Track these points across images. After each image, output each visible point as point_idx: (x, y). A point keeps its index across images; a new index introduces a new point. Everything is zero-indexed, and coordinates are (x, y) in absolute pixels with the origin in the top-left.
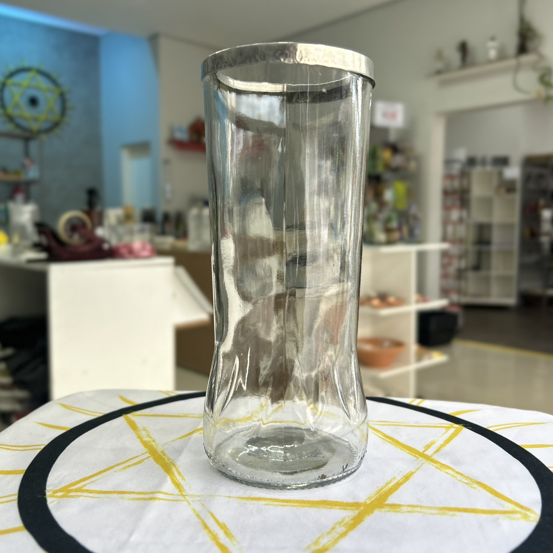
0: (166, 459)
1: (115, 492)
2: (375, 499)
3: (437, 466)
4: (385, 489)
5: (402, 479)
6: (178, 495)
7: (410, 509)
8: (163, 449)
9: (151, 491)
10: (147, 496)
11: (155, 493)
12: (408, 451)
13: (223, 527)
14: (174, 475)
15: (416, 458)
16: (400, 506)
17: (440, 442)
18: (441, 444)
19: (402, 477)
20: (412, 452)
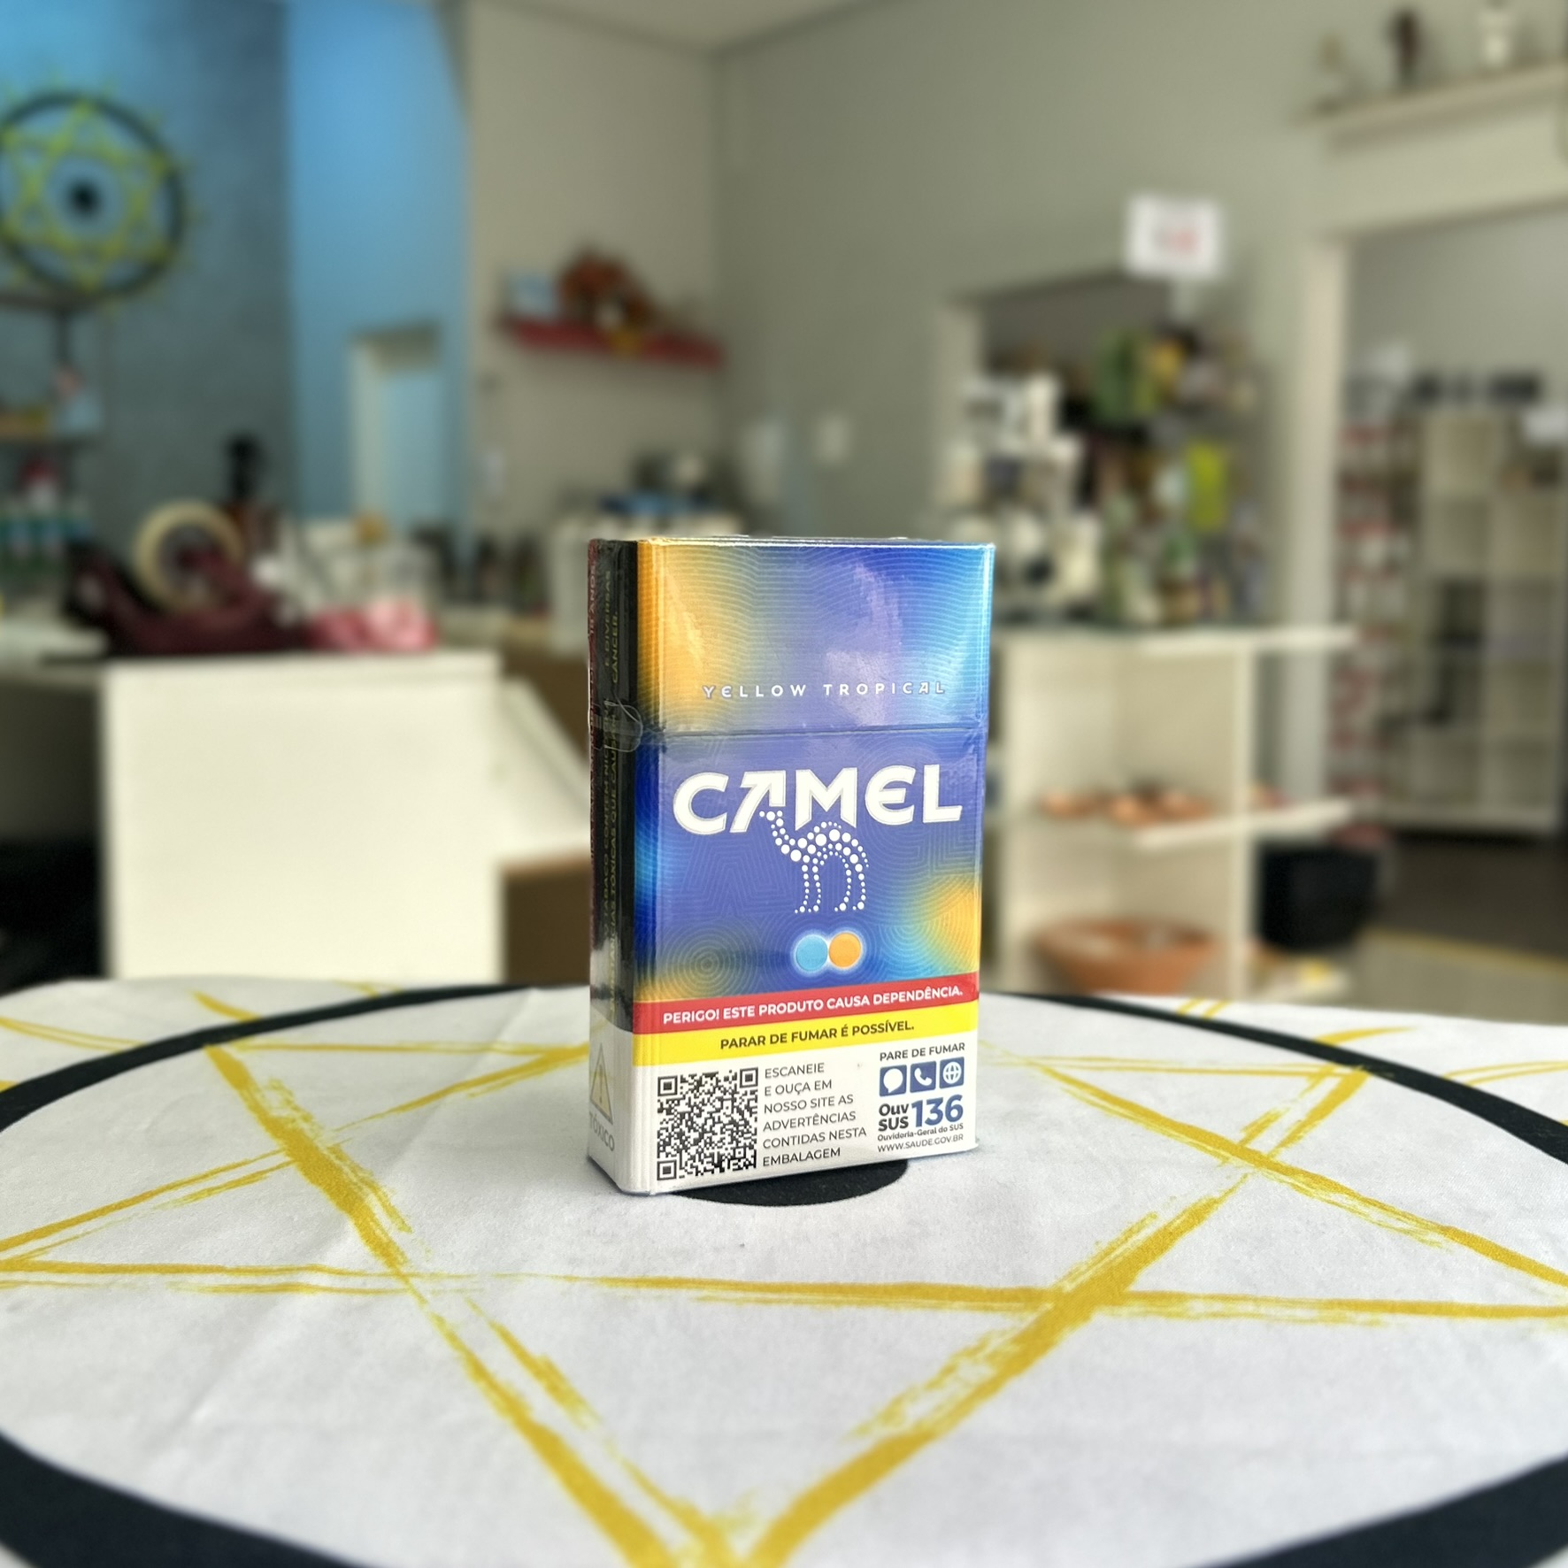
0: (346, 1169)
1: (151, 1268)
2: (1092, 1279)
3: (1297, 1183)
4: (1125, 1250)
5: (1178, 1218)
6: (384, 1275)
7: (1218, 1307)
8: (337, 1141)
9: (284, 1264)
10: (266, 1281)
11: (299, 1269)
12: (1190, 1140)
13: (546, 1373)
14: (372, 1216)
15: (1220, 1161)
16: (1180, 1297)
17: (1297, 1114)
18: (1299, 1121)
19: (1180, 1212)
20: (1204, 1142)
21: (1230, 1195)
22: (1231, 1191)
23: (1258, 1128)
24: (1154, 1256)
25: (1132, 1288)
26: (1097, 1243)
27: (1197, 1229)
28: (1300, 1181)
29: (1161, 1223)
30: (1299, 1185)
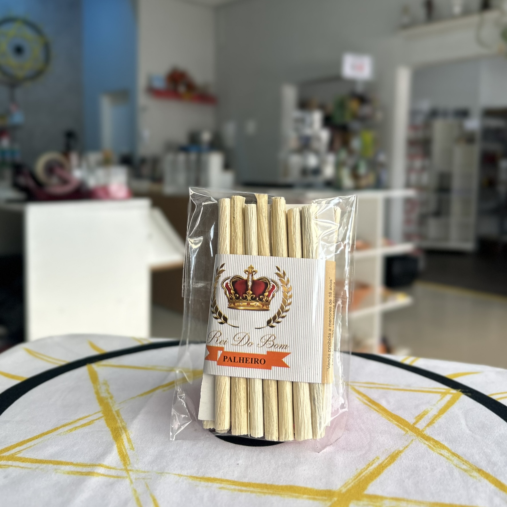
0: (119, 421)
1: (51, 462)
2: (352, 486)
4: (366, 474)
5: (386, 459)
6: (122, 469)
7: (394, 503)
8: (118, 408)
9: (91, 462)
10: (85, 470)
11: (95, 465)
12: (396, 422)
14: (123, 443)
15: (405, 433)
16: (382, 498)
17: (434, 412)
18: (435, 415)
19: (387, 457)
20: (400, 424)
21: (407, 449)
22: (406, 447)
23: (420, 417)
24: (376, 477)
25: (366, 492)
26: (357, 469)
27: (392, 465)
28: (431, 444)
29: (380, 461)
30: (431, 445)
